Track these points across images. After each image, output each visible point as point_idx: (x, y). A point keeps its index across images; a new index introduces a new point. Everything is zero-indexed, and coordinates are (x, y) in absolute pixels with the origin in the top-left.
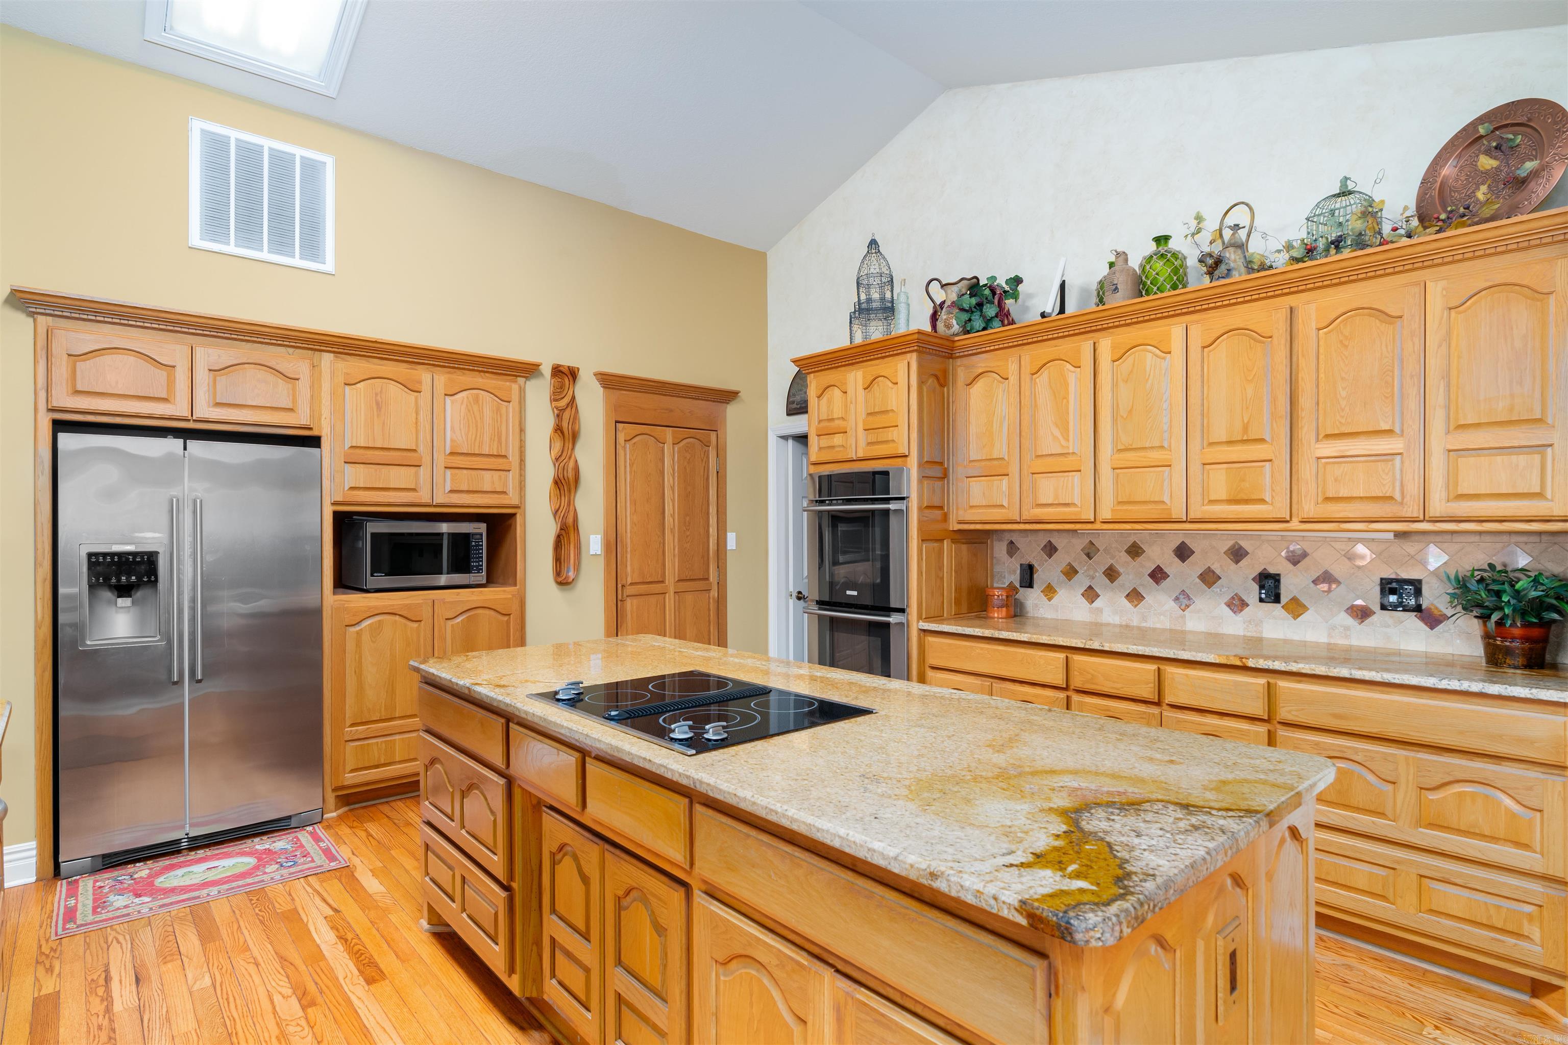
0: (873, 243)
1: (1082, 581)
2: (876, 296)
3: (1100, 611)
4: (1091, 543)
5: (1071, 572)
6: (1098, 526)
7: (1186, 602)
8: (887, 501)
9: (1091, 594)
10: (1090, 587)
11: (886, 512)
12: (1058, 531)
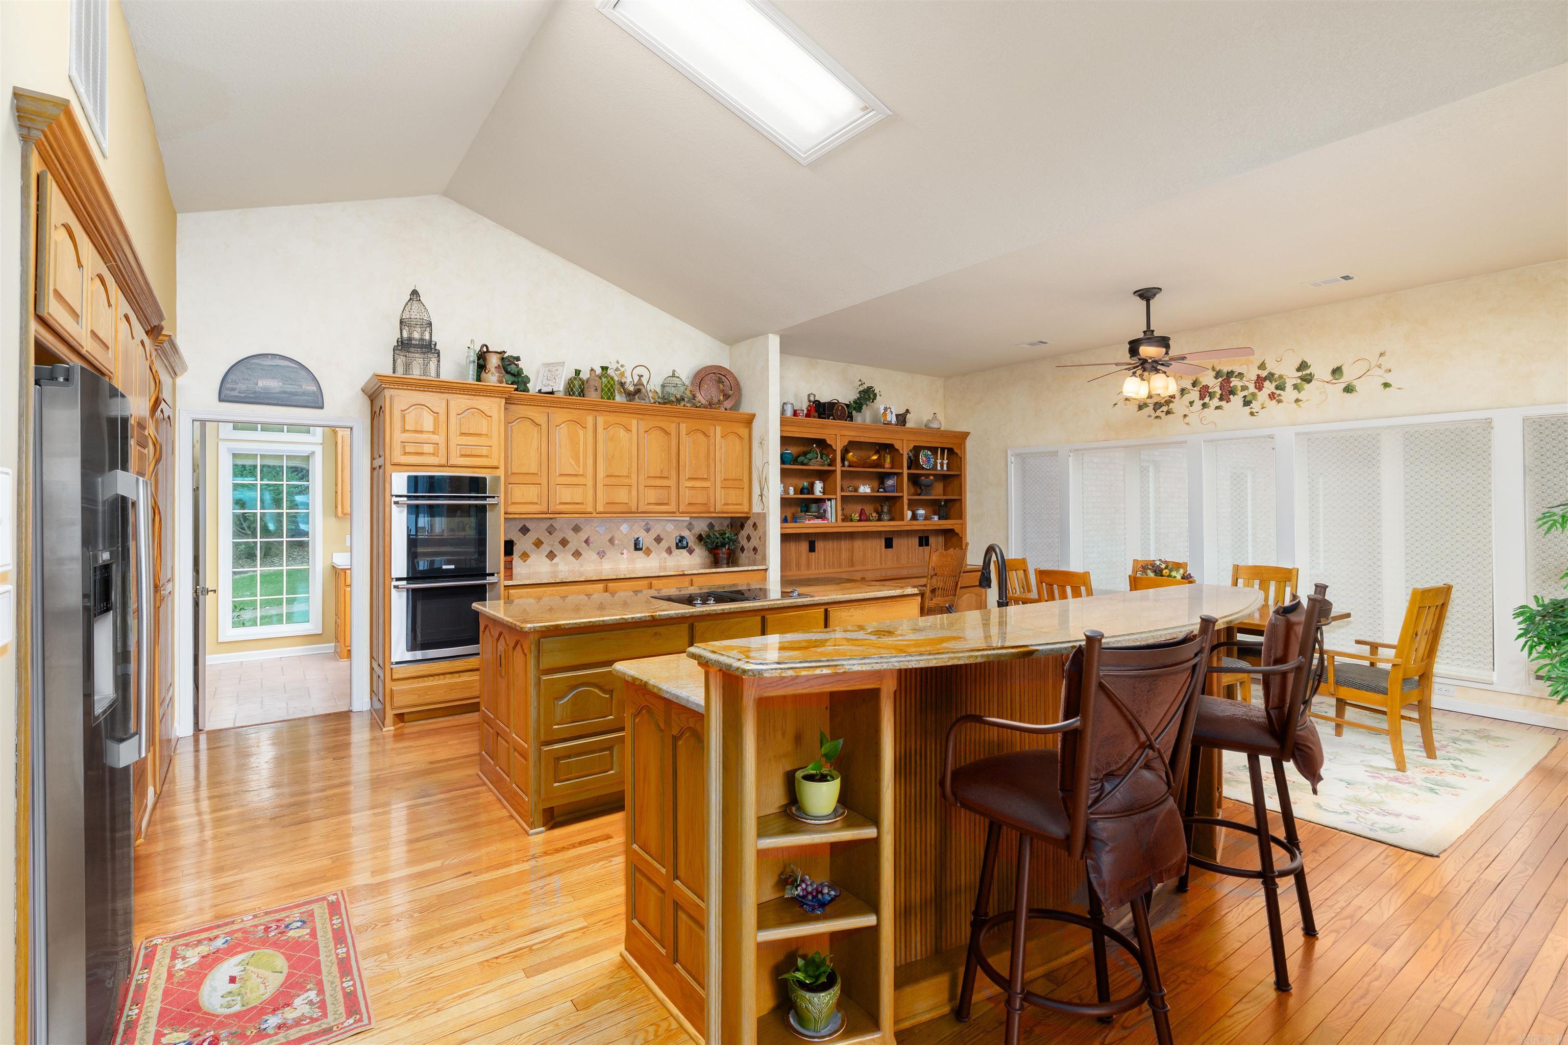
0: (415, 293)
1: (546, 549)
2: (416, 335)
3: (557, 564)
4: (552, 525)
5: (538, 544)
6: (594, 515)
7: (603, 554)
8: (485, 498)
9: (551, 556)
10: (551, 552)
11: (484, 506)
12: (530, 519)
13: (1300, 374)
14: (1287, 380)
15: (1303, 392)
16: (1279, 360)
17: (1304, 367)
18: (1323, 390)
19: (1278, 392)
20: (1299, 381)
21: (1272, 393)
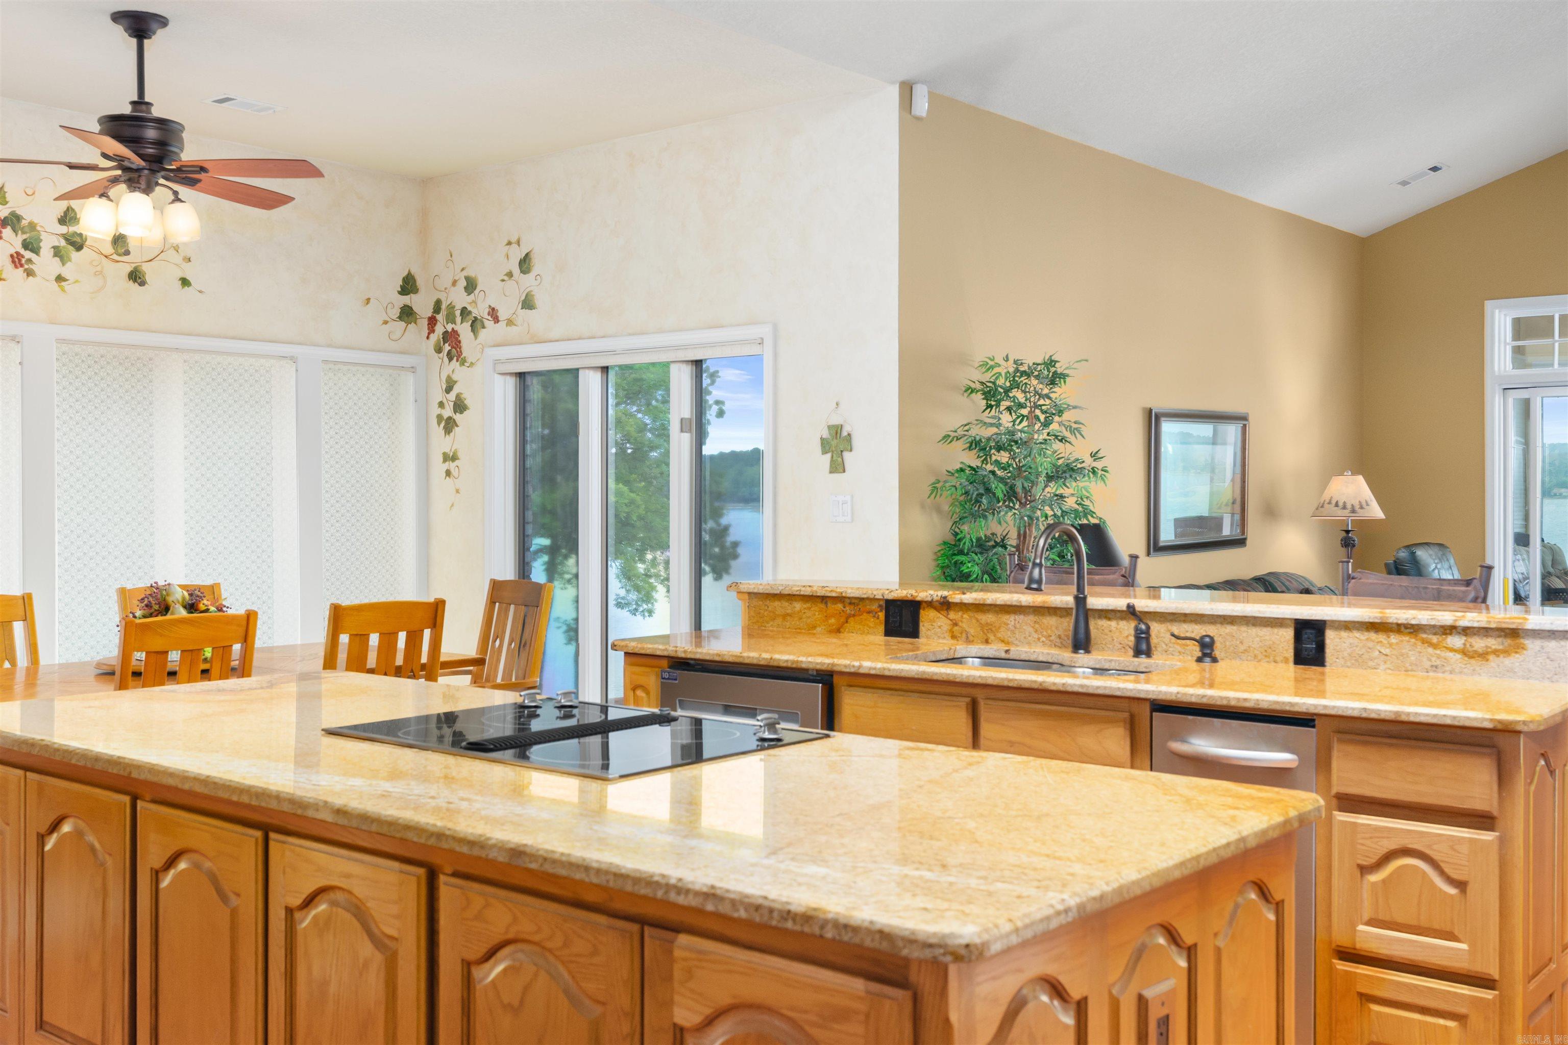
13: (64, 229)
14: (43, 236)
15: (68, 264)
16: (30, 192)
17: (71, 219)
18: (99, 268)
19: (28, 254)
20: (63, 243)
21: (17, 253)
